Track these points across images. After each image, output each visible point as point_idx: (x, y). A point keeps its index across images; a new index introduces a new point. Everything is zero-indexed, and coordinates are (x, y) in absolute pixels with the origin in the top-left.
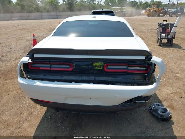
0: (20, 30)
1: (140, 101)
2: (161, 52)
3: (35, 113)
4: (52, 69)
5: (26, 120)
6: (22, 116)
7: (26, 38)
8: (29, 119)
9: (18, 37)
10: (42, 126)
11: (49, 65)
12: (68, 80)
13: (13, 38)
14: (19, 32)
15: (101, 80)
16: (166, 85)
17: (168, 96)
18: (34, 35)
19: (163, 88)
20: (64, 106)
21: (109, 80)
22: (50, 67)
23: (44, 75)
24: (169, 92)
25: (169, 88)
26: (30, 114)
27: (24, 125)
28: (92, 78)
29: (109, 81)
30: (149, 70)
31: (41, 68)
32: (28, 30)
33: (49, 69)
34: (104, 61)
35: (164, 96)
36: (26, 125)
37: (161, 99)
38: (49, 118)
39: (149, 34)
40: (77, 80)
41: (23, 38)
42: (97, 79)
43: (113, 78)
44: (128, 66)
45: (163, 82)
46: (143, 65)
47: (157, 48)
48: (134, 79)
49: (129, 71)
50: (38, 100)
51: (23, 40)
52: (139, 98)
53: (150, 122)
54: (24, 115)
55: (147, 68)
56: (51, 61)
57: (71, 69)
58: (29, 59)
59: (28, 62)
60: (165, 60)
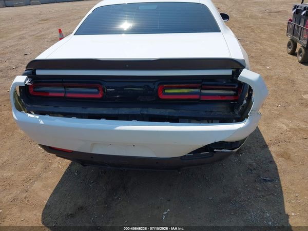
0: (42, 22)
1: (222, 149)
2: (281, 54)
3: (53, 166)
4: (68, 95)
5: (38, 177)
6: (33, 170)
7: (50, 36)
8: (44, 175)
9: (38, 35)
10: (62, 188)
11: (62, 89)
12: (95, 114)
13: (31, 36)
14: (41, 26)
15: (152, 113)
16: (281, 116)
17: (282, 137)
18: (60, 31)
19: (275, 121)
20: (92, 157)
21: (167, 114)
22: (65, 92)
23: (55, 107)
24: (285, 127)
25: (286, 120)
26: (46, 168)
27: (34, 185)
28: (137, 111)
29: (166, 116)
30: (239, 95)
31: (51, 94)
32: (54, 22)
33: (63, 95)
34: (157, 80)
35: (274, 135)
36: (37, 185)
37: (267, 142)
38: (76, 174)
39: (264, 20)
40: (111, 115)
41: (46, 36)
42: (146, 113)
43: (173, 111)
44: (202, 89)
45: (276, 110)
46: (229, 86)
47: (274, 46)
48: (212, 112)
49: (202, 98)
50: (50, 147)
51: (46, 40)
52: (221, 144)
53: (244, 183)
54: (37, 169)
55: (237, 92)
56: (66, 82)
57: (99, 96)
58: (27, 79)
59: (26, 85)
60: (287, 69)
